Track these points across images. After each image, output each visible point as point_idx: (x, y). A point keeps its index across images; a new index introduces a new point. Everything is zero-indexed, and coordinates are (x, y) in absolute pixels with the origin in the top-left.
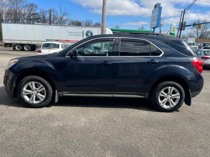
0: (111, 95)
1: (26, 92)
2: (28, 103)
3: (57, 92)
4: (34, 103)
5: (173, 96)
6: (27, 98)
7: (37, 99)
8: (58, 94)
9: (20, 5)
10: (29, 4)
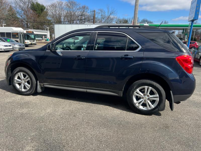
0: (85, 90)
1: (18, 81)
2: (18, 90)
3: (39, 83)
4: (23, 91)
5: (151, 98)
6: (18, 86)
7: (25, 88)
8: (40, 85)
9: (75, 8)
10: (82, 7)
